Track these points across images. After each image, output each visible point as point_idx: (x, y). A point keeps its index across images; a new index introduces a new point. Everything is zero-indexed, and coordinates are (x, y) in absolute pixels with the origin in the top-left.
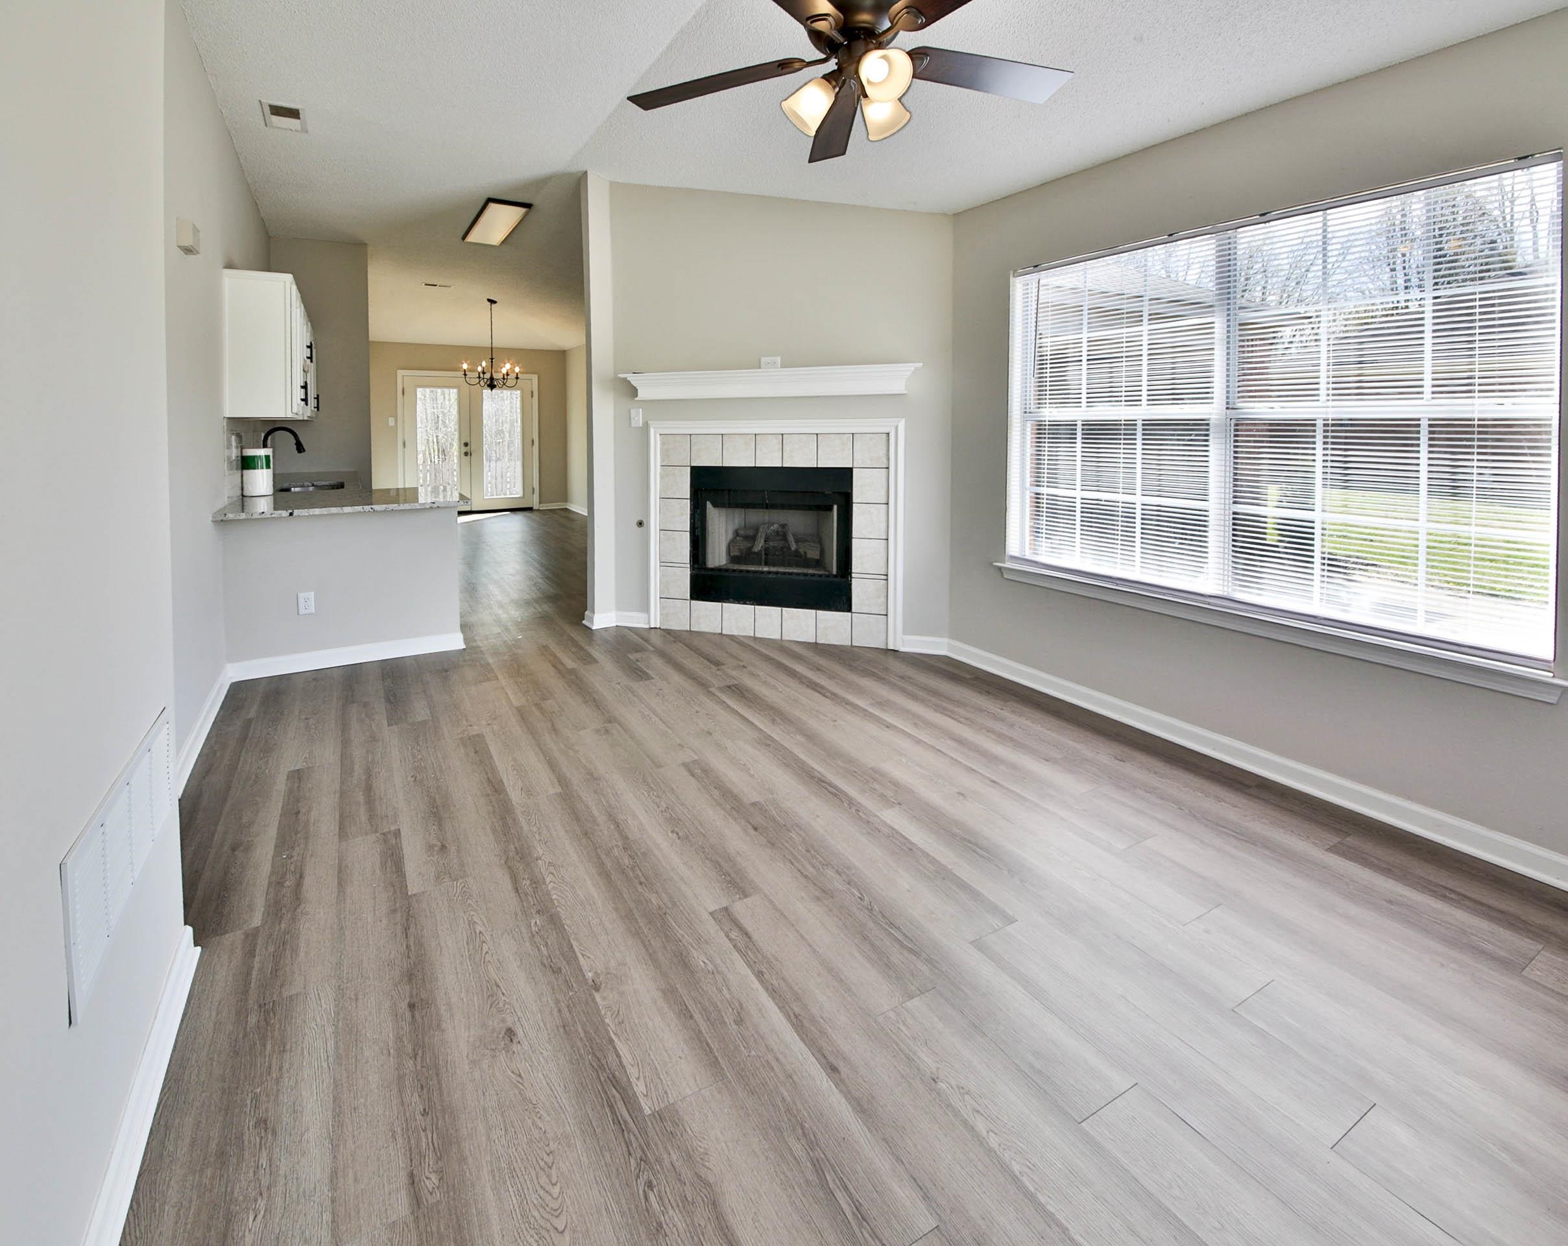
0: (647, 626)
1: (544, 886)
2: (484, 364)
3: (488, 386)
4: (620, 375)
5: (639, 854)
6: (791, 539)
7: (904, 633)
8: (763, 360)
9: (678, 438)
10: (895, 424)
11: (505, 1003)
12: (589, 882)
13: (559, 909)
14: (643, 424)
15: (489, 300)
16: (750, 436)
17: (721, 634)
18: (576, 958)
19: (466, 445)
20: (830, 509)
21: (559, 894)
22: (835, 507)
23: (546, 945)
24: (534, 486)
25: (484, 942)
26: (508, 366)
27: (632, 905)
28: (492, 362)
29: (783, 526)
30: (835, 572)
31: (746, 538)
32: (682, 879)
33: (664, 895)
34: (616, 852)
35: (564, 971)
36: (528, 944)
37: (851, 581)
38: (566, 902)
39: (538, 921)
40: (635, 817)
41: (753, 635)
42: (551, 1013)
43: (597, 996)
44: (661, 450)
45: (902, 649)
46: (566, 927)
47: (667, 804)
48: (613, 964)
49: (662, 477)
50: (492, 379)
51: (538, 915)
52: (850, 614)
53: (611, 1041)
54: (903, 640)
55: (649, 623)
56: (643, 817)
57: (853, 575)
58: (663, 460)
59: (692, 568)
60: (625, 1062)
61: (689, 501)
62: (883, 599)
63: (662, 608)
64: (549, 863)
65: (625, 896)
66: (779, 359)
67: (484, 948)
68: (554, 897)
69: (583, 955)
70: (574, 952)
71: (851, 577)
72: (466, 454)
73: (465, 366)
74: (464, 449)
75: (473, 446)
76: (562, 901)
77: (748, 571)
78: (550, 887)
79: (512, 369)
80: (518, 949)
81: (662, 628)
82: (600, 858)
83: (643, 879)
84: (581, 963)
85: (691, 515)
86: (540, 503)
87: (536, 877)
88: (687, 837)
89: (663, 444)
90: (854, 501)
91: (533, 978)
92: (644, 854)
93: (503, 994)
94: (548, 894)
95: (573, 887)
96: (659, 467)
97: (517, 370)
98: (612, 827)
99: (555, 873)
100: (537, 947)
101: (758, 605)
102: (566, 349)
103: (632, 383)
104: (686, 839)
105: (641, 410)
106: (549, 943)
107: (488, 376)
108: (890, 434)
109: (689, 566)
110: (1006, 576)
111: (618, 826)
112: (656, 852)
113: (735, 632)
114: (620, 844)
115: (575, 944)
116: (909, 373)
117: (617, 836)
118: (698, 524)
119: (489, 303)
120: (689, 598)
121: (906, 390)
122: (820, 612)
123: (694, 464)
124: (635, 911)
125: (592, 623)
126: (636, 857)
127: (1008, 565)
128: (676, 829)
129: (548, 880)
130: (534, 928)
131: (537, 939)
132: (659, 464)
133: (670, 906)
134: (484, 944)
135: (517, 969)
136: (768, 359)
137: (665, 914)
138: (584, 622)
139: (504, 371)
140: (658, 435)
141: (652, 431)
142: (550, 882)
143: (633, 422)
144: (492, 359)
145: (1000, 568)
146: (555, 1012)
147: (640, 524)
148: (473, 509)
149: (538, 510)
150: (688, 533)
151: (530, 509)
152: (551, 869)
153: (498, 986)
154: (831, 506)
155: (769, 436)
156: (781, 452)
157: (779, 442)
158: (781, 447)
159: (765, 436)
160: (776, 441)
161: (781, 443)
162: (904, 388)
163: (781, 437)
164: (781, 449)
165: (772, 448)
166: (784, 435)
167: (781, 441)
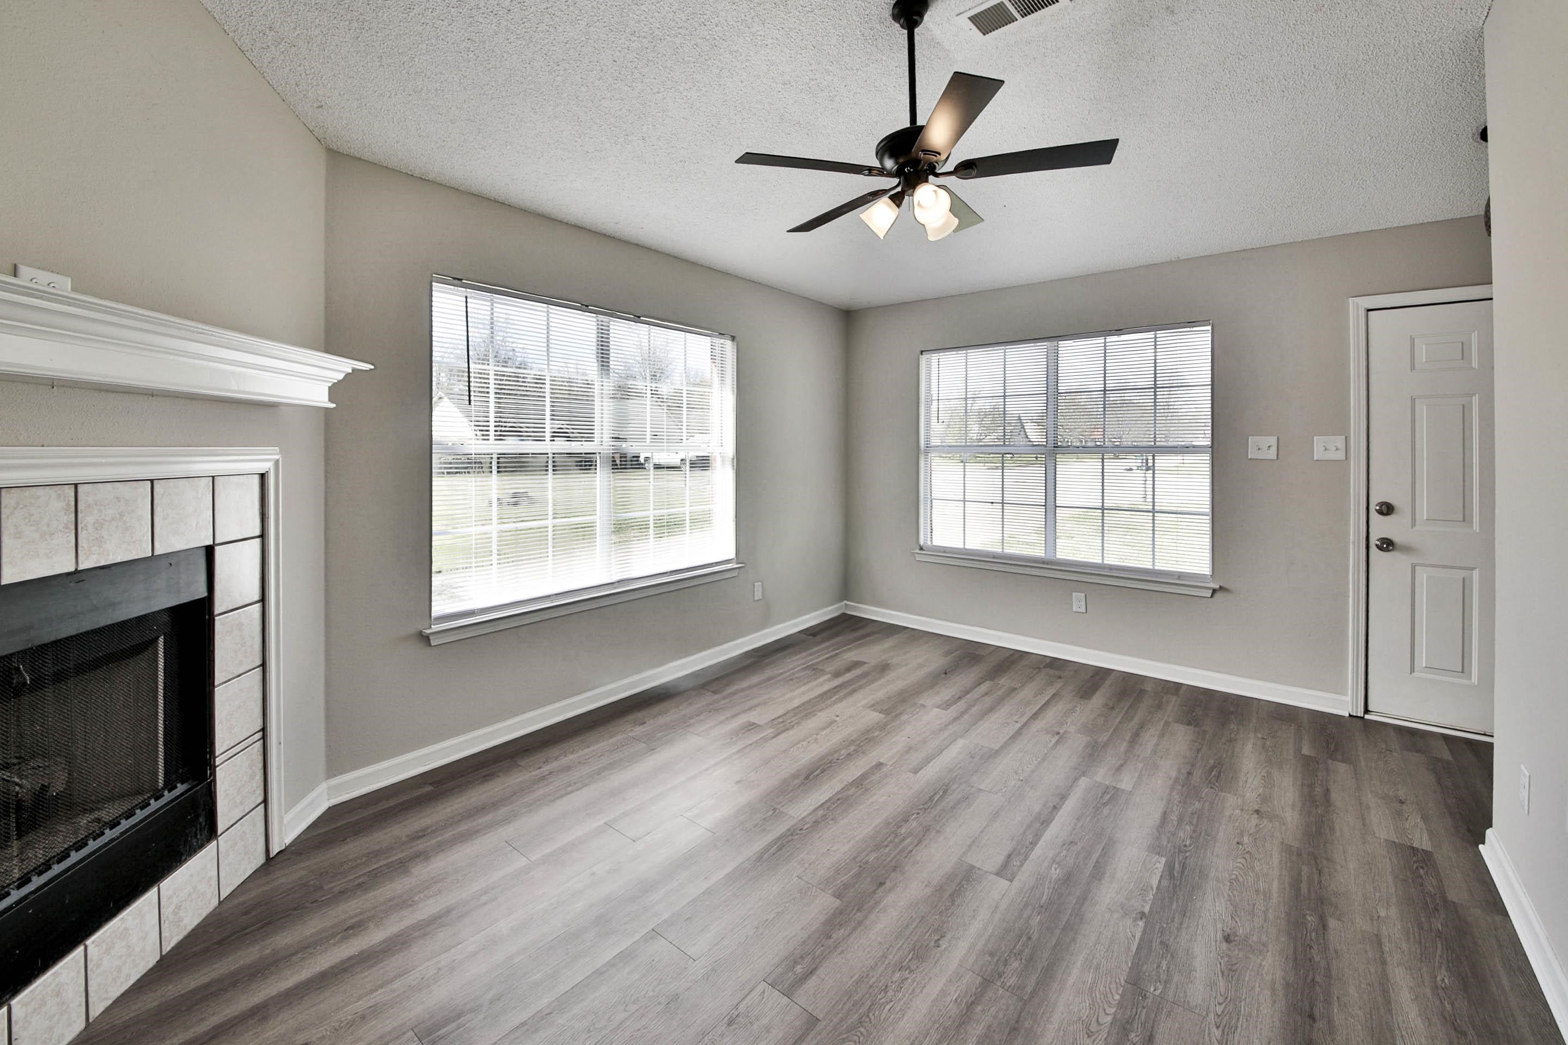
1: (1119, 1016)
5: (995, 960)
11: (1222, 958)
12: (1071, 981)
13: (1123, 983)
18: (1141, 939)
21: (1109, 995)
22: (161, 640)
23: (1158, 966)
25: (1218, 1016)
27: (1057, 932)
32: (994, 911)
33: (1025, 916)
34: (1012, 981)
35: (1159, 940)
36: (1175, 980)
37: (215, 774)
38: (1110, 983)
39: (1153, 990)
40: (943, 993)
42: (1188, 927)
43: (1147, 910)
46: (1130, 965)
47: (894, 972)
48: (1116, 916)
51: (1148, 994)
52: (216, 842)
53: (1158, 889)
56: (934, 988)
57: (217, 762)
60: (1158, 878)
64: (1089, 1036)
65: (1054, 942)
67: (1221, 1010)
68: (1117, 997)
69: (1134, 937)
70: (1139, 944)
71: (215, 767)
76: (1113, 986)
78: (1113, 1010)
80: (1187, 984)
82: (1034, 990)
83: (1024, 938)
84: (1140, 934)
87: (1118, 1033)
88: (936, 931)
91: (1188, 955)
92: (992, 954)
93: (1220, 964)
94: (1120, 1005)
95: (1091, 989)
98: (979, 1008)
99: (1094, 1020)
100: (1168, 971)
104: (940, 932)
106: (1155, 966)
111: (973, 1003)
112: (980, 945)
114: (999, 983)
115: (1134, 948)
116: (340, 376)
117: (990, 994)
121: (331, 400)
122: (165, 885)
124: (1061, 927)
126: (1003, 959)
128: (932, 944)
129: (1109, 1019)
130: (1161, 987)
131: (1163, 977)
133: (1030, 907)
134: (1219, 1014)
135: (1198, 970)
137: (1042, 907)
142: (1107, 1014)
146: (1185, 925)
152: (1094, 1027)
153: (1222, 973)
154: (157, 638)
155: (40, 491)
156: (74, 531)
157: (68, 505)
158: (74, 519)
159: (28, 492)
160: (59, 504)
161: (73, 509)
162: (326, 399)
163: (73, 494)
164: (73, 527)
165: (48, 525)
166: (80, 488)
167: (73, 503)
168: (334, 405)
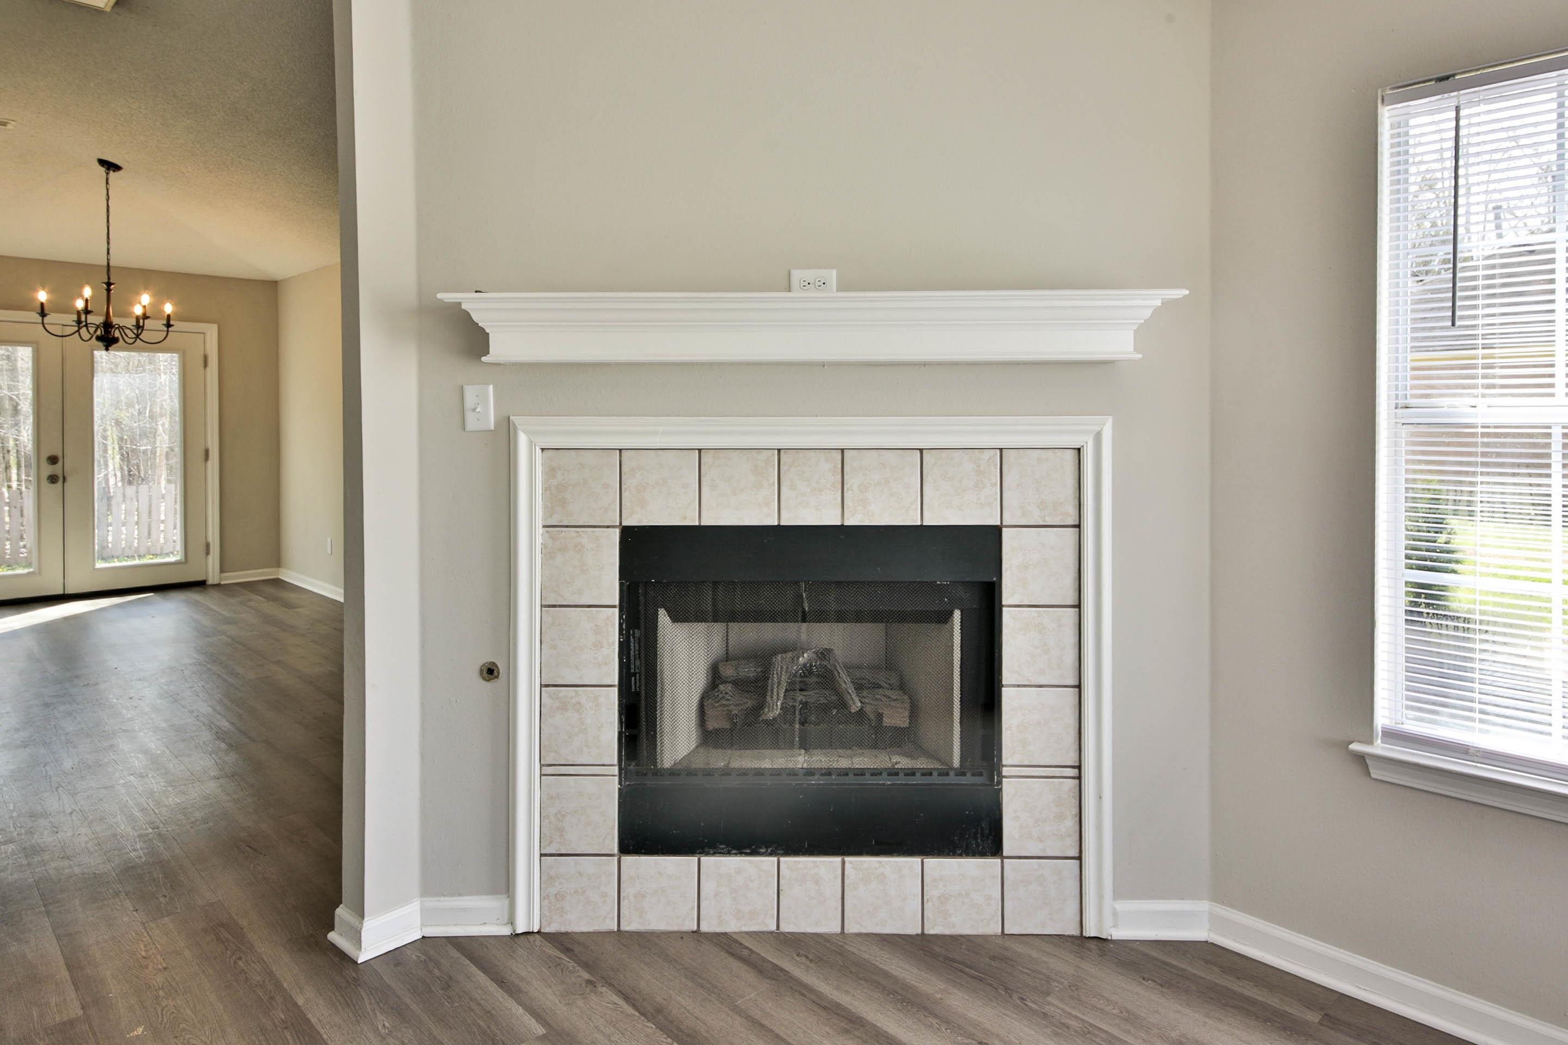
0: (506, 931)
2: (87, 292)
3: (99, 339)
4: (440, 296)
6: (845, 682)
7: (1118, 895)
8: (797, 275)
9: (589, 457)
10: (1097, 428)
14: (497, 424)
15: (102, 162)
16: (765, 453)
17: (697, 932)
19: (53, 460)
20: (945, 617)
22: (957, 614)
24: (210, 540)
26: (146, 299)
28: (109, 290)
29: (824, 654)
30: (956, 762)
31: (740, 684)
37: (1000, 783)
41: (774, 928)
44: (546, 489)
45: (1118, 934)
49: (548, 555)
50: (108, 325)
52: (998, 861)
54: (1115, 913)
55: (512, 922)
57: (1005, 771)
58: (549, 510)
59: (623, 773)
61: (617, 610)
62: (1071, 823)
63: (547, 880)
66: (832, 276)
71: (1001, 776)
72: (53, 479)
73: (42, 296)
74: (47, 470)
75: (70, 463)
77: (760, 773)
79: (157, 305)
81: (546, 930)
85: (621, 644)
86: (222, 570)
89: (550, 472)
90: (1004, 602)
96: (540, 530)
97: (168, 308)
101: (787, 854)
102: (277, 278)
103: (475, 317)
105: (491, 387)
107: (96, 320)
108: (1083, 452)
109: (616, 770)
110: (1375, 774)
113: (732, 926)
116: (1148, 313)
118: (637, 664)
119: (102, 170)
120: (616, 850)
121: (1136, 350)
122: (932, 863)
123: (629, 522)
125: (358, 943)
127: (1379, 748)
132: (539, 523)
136: (810, 275)
138: (333, 936)
139: (138, 310)
140: (538, 451)
141: (523, 440)
143: (470, 417)
144: (109, 284)
145: (1361, 759)
147: (490, 672)
148: (70, 590)
149: (218, 586)
150: (615, 690)
151: (200, 585)
154: (951, 613)
155: (812, 453)
156: (840, 491)
157: (835, 467)
158: (840, 480)
159: (801, 453)
160: (829, 466)
161: (840, 470)
162: (1131, 347)
163: (840, 457)
164: (839, 486)
165: (818, 483)
166: (846, 453)
167: (840, 466)
168: (1140, 356)
